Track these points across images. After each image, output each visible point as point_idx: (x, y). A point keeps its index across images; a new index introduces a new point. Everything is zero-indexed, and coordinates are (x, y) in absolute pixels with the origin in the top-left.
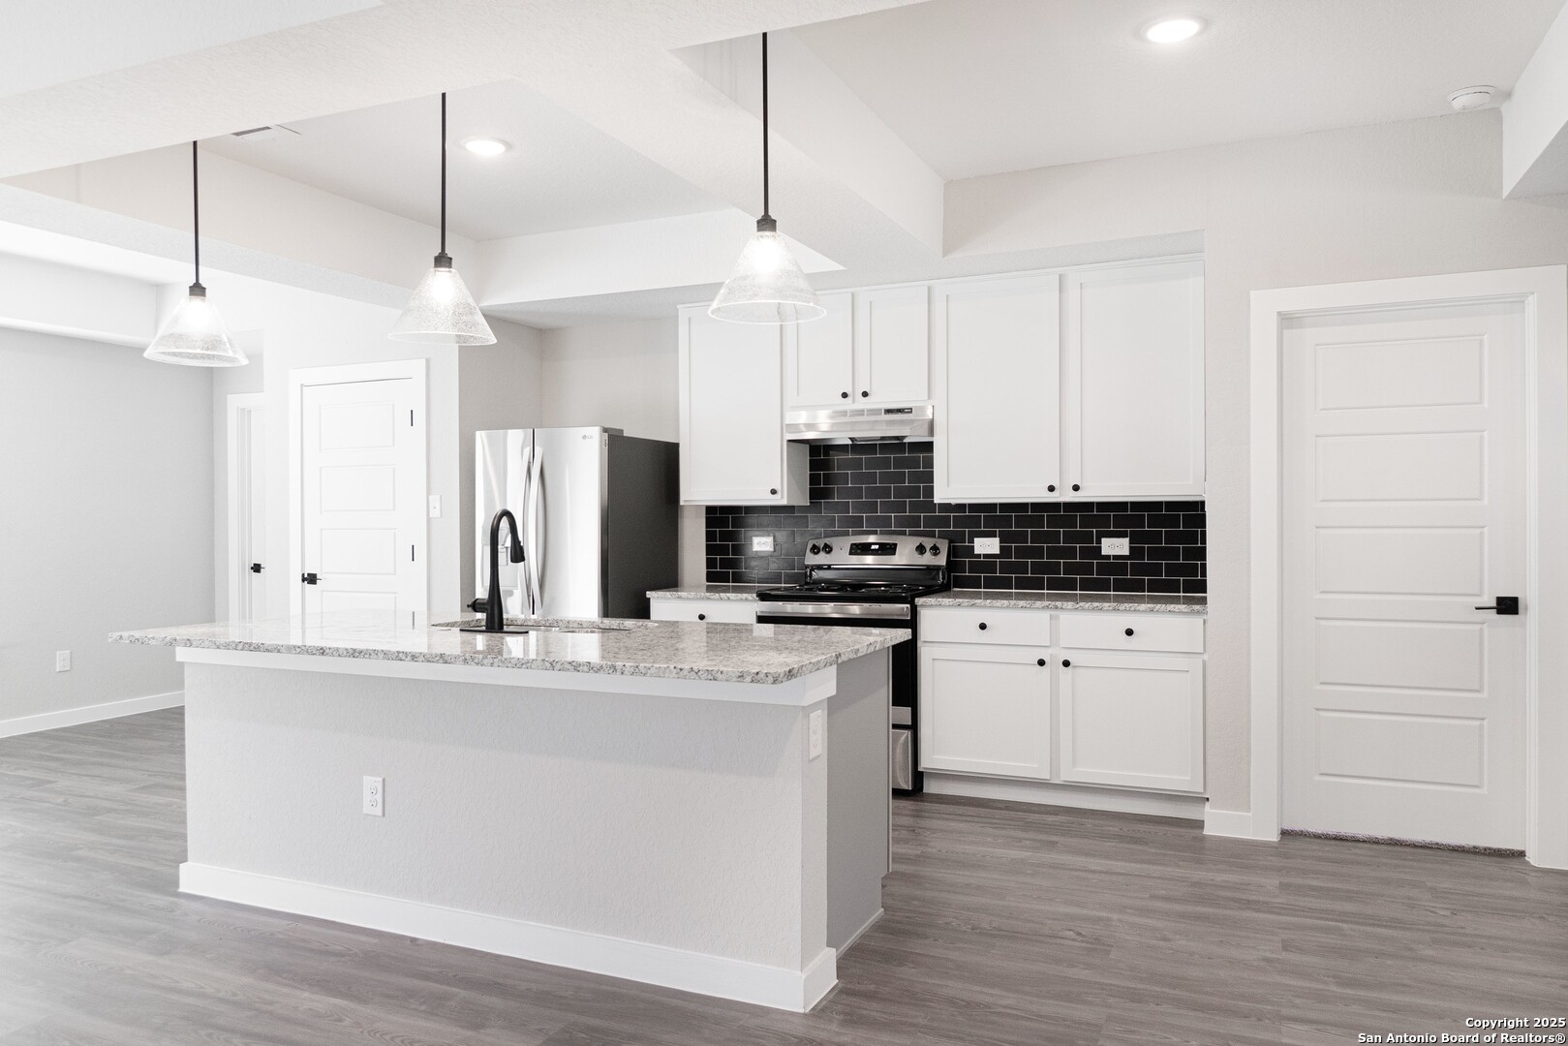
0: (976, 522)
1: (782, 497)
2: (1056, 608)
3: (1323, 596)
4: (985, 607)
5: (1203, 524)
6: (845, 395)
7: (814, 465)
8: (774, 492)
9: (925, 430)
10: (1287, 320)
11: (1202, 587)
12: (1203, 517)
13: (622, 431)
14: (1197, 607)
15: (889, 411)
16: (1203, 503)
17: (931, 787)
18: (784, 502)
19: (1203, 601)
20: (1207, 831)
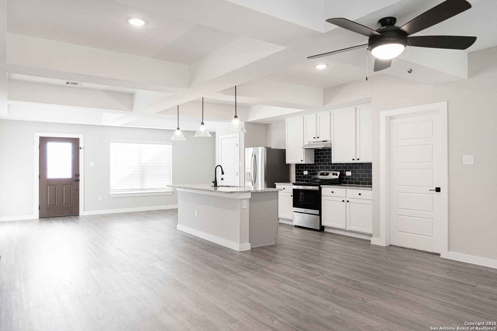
0: (346, 168)
1: (304, 162)
2: (346, 188)
3: (399, 186)
4: (333, 188)
5: (371, 168)
6: (314, 138)
7: (315, 154)
8: (302, 161)
9: (330, 145)
10: (391, 118)
11: (371, 184)
12: (371, 167)
13: (271, 147)
14: (370, 188)
15: (323, 141)
16: (372, 163)
17: (326, 230)
18: (304, 163)
19: (371, 187)
20: (372, 243)
